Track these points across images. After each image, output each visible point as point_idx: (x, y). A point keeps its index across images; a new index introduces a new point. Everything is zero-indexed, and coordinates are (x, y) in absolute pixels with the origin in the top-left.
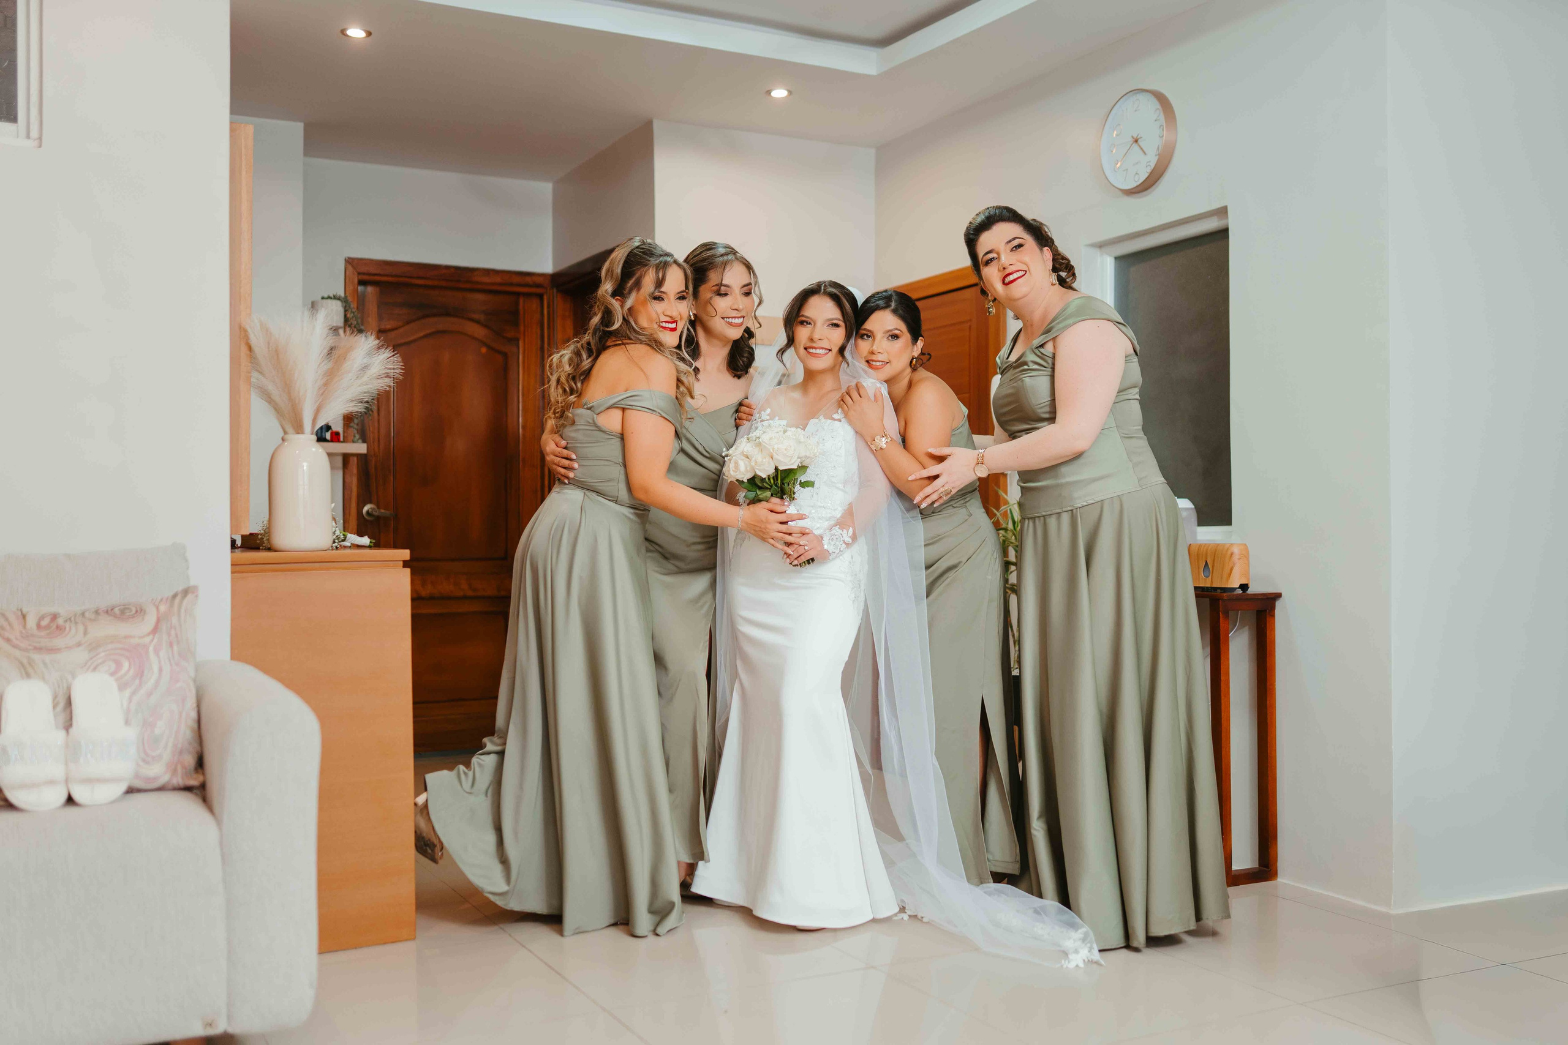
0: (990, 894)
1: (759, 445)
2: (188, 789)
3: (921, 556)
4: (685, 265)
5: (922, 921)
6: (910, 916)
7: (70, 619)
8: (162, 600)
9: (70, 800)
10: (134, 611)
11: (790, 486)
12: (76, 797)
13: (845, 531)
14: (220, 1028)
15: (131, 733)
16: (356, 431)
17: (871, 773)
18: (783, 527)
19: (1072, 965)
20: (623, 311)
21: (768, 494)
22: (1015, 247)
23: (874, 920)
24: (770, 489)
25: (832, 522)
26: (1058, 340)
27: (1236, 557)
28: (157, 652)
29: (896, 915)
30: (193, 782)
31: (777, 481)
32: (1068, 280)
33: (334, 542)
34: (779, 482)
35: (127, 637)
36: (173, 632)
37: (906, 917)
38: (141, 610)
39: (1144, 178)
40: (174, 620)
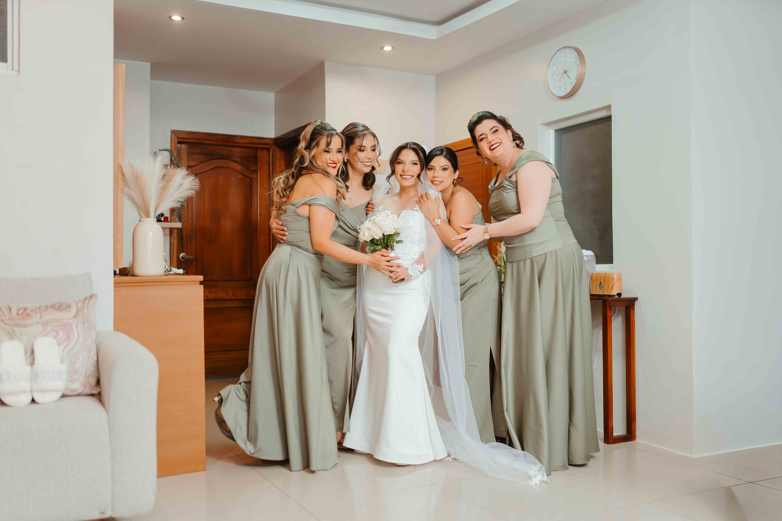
0: (492, 448)
1: (375, 223)
2: (92, 395)
3: (458, 280)
4: (341, 135)
5: (458, 461)
6: (452, 459)
7: (33, 310)
8: (79, 301)
9: (33, 401)
10: (65, 307)
11: (391, 243)
12: (36, 399)
13: (419, 265)
14: (108, 515)
15: (64, 368)
16: (176, 217)
17: (432, 387)
18: (388, 264)
19: (533, 483)
20: (309, 157)
21: (380, 247)
22: (494, 131)
23: (435, 461)
24: (381, 245)
25: (413, 262)
26: (518, 173)
27: (615, 280)
28: (77, 327)
29: (445, 458)
30: (95, 392)
31: (385, 240)
32: (520, 145)
33: (165, 272)
34: (385, 241)
35: (61, 319)
36: (85, 317)
37: (450, 459)
38: (69, 306)
39: (570, 91)
40: (85, 311)
